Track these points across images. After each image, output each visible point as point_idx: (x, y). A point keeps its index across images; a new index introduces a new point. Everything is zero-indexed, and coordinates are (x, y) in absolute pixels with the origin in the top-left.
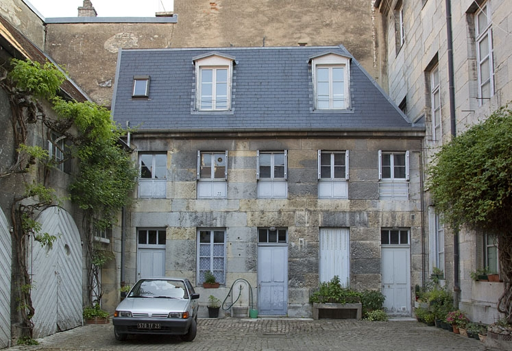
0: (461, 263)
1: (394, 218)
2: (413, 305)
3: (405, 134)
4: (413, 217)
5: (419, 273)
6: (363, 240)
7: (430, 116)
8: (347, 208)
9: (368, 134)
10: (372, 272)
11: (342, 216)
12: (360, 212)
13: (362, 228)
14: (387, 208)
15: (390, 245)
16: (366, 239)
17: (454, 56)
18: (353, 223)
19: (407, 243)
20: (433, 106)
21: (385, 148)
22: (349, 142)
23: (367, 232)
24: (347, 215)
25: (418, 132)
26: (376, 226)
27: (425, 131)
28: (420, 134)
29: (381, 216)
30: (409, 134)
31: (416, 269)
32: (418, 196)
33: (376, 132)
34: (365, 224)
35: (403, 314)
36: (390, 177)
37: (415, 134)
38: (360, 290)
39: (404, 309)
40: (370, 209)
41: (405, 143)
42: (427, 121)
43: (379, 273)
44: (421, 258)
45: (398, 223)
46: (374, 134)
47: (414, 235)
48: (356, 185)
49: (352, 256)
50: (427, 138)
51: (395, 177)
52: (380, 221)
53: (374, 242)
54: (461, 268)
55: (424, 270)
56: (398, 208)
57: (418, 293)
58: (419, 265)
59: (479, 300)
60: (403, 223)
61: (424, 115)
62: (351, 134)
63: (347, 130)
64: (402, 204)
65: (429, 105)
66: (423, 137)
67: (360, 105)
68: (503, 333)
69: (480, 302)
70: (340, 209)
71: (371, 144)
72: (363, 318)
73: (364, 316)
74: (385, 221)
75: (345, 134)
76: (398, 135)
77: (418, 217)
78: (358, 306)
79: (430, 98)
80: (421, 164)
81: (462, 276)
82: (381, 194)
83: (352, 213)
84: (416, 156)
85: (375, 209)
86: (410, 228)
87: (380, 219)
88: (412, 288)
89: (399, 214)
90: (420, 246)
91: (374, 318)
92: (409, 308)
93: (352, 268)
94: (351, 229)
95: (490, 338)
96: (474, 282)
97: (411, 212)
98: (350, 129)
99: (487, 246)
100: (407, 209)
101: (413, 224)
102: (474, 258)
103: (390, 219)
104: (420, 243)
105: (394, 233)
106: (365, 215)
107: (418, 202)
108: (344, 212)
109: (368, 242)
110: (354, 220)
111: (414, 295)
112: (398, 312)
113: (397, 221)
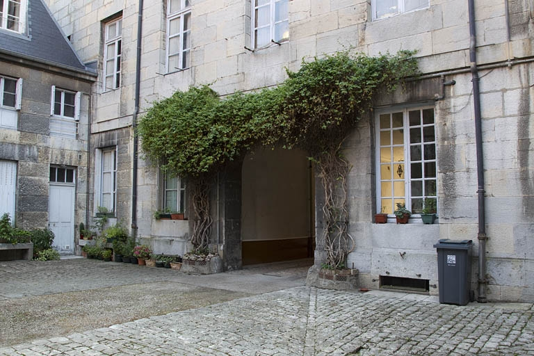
0: (139, 203)
1: (63, 156)
2: (76, 242)
3: (79, 76)
4: (80, 156)
5: (82, 212)
6: (31, 175)
7: (102, 64)
8: (17, 141)
9: (43, 67)
10: (40, 210)
11: (10, 147)
12: (30, 146)
13: (31, 163)
14: (57, 145)
15: (56, 183)
16: (35, 175)
17: (144, 22)
18: (22, 157)
19: (72, 181)
20: (105, 55)
21: (59, 85)
22: (23, 70)
23: (36, 168)
24: (17, 148)
25: (90, 76)
26: (45, 162)
27: (96, 77)
28: (92, 79)
29: (50, 152)
30: (83, 77)
31: (80, 208)
32: (85, 137)
33: (52, 66)
34: (35, 159)
35: (67, 252)
36: (60, 114)
37: (88, 78)
38: (27, 228)
39: (68, 247)
40: (41, 144)
41: (77, 84)
42: (99, 68)
43: (46, 211)
44: (85, 197)
45: (66, 161)
46: (50, 68)
47: (80, 175)
48: (28, 118)
49: (20, 192)
50: (98, 83)
51: (64, 115)
52: (50, 158)
53: (43, 179)
54: (139, 208)
55: (87, 210)
56: (67, 147)
57: (82, 231)
58: (84, 204)
59: (160, 235)
60: (71, 162)
61: (96, 62)
62: (27, 63)
63: (24, 57)
64: (72, 143)
65: (102, 54)
66: (93, 82)
67: (37, 34)
68: (199, 259)
69: (160, 237)
70: (8, 140)
71: (46, 77)
72: (34, 258)
73: (36, 256)
74: (55, 158)
75: (21, 61)
76: (73, 75)
77: (85, 157)
78: (29, 246)
79: (103, 47)
80: (90, 108)
81: (139, 215)
82: (52, 130)
83: (22, 146)
84: (86, 98)
85: (45, 145)
86: (76, 167)
87: (50, 155)
88: (76, 226)
89: (67, 153)
90: (84, 186)
91: (46, 257)
92: (72, 246)
93: (19, 205)
94: (21, 162)
95: (188, 265)
96: (154, 220)
97: (79, 151)
98: (28, 58)
99: (166, 190)
100: (76, 148)
101: (79, 164)
102: (155, 199)
103: (59, 157)
104: (85, 183)
105: (61, 171)
106: (35, 150)
107: (86, 143)
108: (13, 144)
109: (37, 178)
110: (24, 153)
111: (78, 233)
112: (62, 250)
113: (66, 159)
